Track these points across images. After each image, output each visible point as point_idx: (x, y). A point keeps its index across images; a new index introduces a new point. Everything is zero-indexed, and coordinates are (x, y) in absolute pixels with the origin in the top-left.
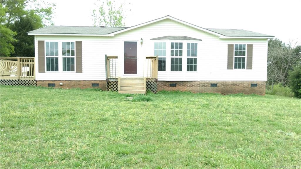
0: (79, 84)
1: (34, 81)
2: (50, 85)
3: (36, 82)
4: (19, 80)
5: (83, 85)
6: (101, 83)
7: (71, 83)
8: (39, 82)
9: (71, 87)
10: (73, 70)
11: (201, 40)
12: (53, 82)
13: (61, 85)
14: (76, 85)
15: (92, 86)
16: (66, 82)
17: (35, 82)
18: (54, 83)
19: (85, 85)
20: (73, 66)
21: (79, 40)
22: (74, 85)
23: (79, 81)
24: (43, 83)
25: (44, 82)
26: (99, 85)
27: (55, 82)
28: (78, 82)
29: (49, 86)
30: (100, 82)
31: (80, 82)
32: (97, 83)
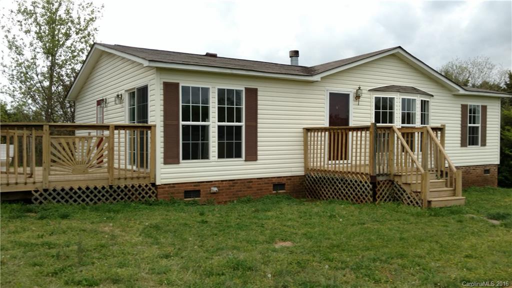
0: (249, 188)
1: (150, 186)
2: (188, 194)
3: (156, 189)
4: (111, 187)
5: (258, 190)
6: (289, 181)
7: (233, 186)
8: (163, 188)
9: (234, 194)
10: (239, 155)
11: (432, 96)
12: (195, 186)
13: (214, 193)
14: (244, 191)
15: (274, 191)
16: (224, 185)
17: (153, 189)
18: (197, 188)
19: (261, 189)
20: (239, 146)
21: (252, 85)
22: (241, 191)
23: (250, 181)
24: (172, 190)
25: (174, 187)
26: (286, 186)
27: (199, 186)
28: (248, 182)
29: (185, 198)
30: (287, 180)
31: (252, 182)
32: (283, 183)
